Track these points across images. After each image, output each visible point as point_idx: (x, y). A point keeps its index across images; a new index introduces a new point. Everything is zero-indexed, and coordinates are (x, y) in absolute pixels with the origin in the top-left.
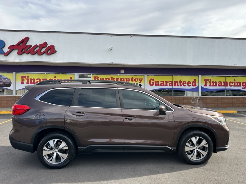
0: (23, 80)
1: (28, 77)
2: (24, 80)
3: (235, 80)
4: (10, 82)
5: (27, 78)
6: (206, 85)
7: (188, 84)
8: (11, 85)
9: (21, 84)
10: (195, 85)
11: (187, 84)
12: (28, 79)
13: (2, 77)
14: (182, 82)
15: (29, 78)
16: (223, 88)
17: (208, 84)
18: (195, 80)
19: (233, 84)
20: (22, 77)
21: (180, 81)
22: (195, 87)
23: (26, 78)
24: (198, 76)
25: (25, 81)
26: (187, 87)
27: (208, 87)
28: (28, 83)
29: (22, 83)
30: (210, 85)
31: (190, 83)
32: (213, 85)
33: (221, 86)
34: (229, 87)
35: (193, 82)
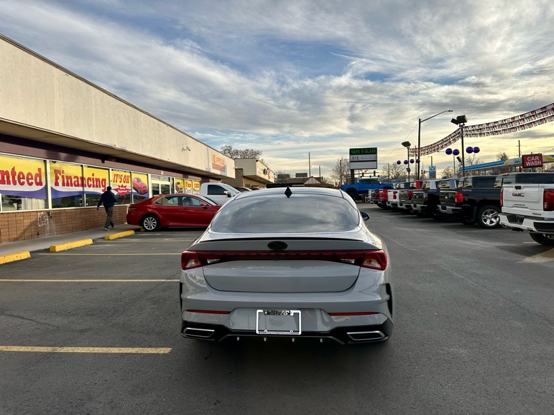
3: (93, 175)
6: (57, 184)
7: (28, 180)
10: (40, 184)
11: (25, 181)
14: (17, 174)
16: (80, 189)
17: (60, 181)
18: (39, 170)
19: (92, 183)
21: (13, 169)
22: (40, 188)
24: (45, 162)
26: (26, 188)
27: (60, 188)
30: (63, 185)
31: (32, 179)
32: (68, 185)
33: (78, 185)
34: (87, 189)
35: (36, 175)
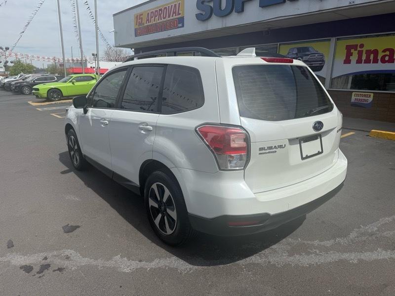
0: (349, 54)
1: (362, 46)
2: (351, 54)
4: (323, 61)
5: (359, 49)
8: (323, 66)
9: (344, 63)
12: (362, 51)
13: (309, 51)
15: (364, 49)
20: (349, 48)
23: (356, 49)
25: (354, 58)
28: (359, 61)
29: (347, 61)
